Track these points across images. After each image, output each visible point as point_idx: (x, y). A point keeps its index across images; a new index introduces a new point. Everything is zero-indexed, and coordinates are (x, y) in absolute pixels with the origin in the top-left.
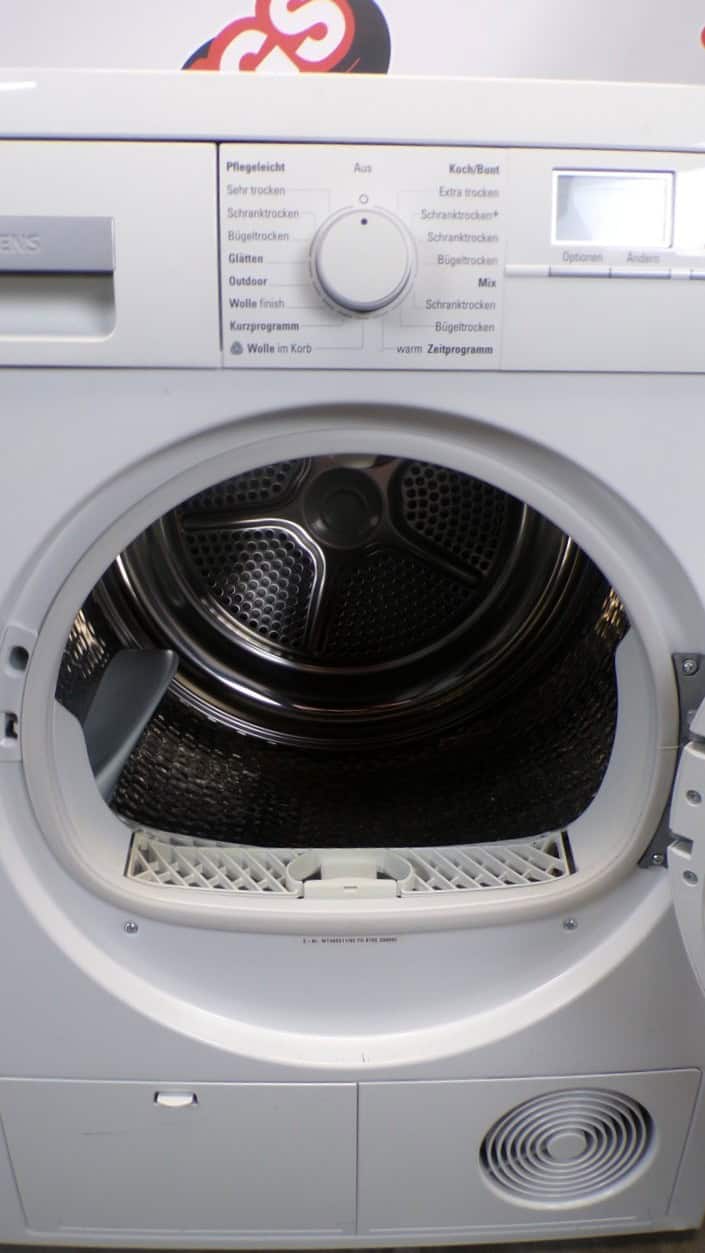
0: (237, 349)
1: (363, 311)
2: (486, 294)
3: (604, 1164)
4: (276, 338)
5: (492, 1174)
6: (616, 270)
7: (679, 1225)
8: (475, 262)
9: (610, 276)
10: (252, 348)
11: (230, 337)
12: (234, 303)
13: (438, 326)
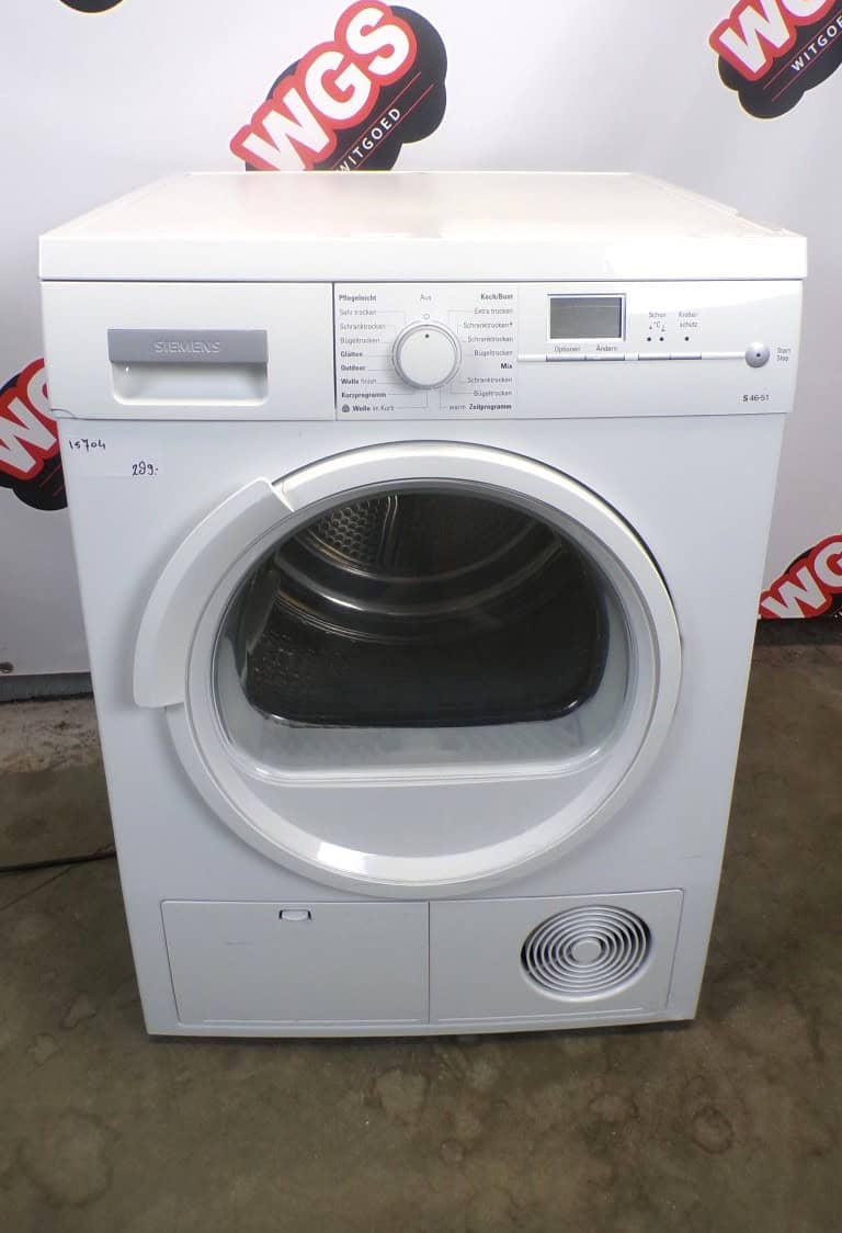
0: (346, 409)
1: (426, 388)
2: (506, 373)
3: (619, 971)
4: (370, 402)
5: (531, 975)
6: (589, 356)
7: (678, 1017)
8: (498, 353)
9: (586, 360)
10: (356, 408)
11: (342, 402)
12: (344, 381)
13: (476, 393)
